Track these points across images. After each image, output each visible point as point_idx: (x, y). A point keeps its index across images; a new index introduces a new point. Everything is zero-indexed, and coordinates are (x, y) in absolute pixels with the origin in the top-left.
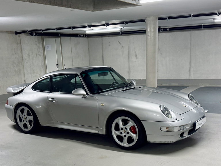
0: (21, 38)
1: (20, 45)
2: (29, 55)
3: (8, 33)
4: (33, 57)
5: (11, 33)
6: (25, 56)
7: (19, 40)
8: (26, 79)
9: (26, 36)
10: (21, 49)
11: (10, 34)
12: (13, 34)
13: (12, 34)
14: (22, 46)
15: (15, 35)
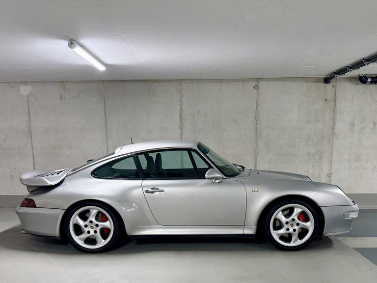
0: (338, 88)
1: (333, 103)
2: (352, 125)
3: (307, 81)
4: (364, 128)
5: (316, 80)
6: (342, 126)
7: (333, 94)
8: (333, 171)
9: (353, 86)
10: (334, 111)
11: (312, 82)
12: (320, 82)
13: (317, 82)
14: (338, 106)
15: (322, 85)
